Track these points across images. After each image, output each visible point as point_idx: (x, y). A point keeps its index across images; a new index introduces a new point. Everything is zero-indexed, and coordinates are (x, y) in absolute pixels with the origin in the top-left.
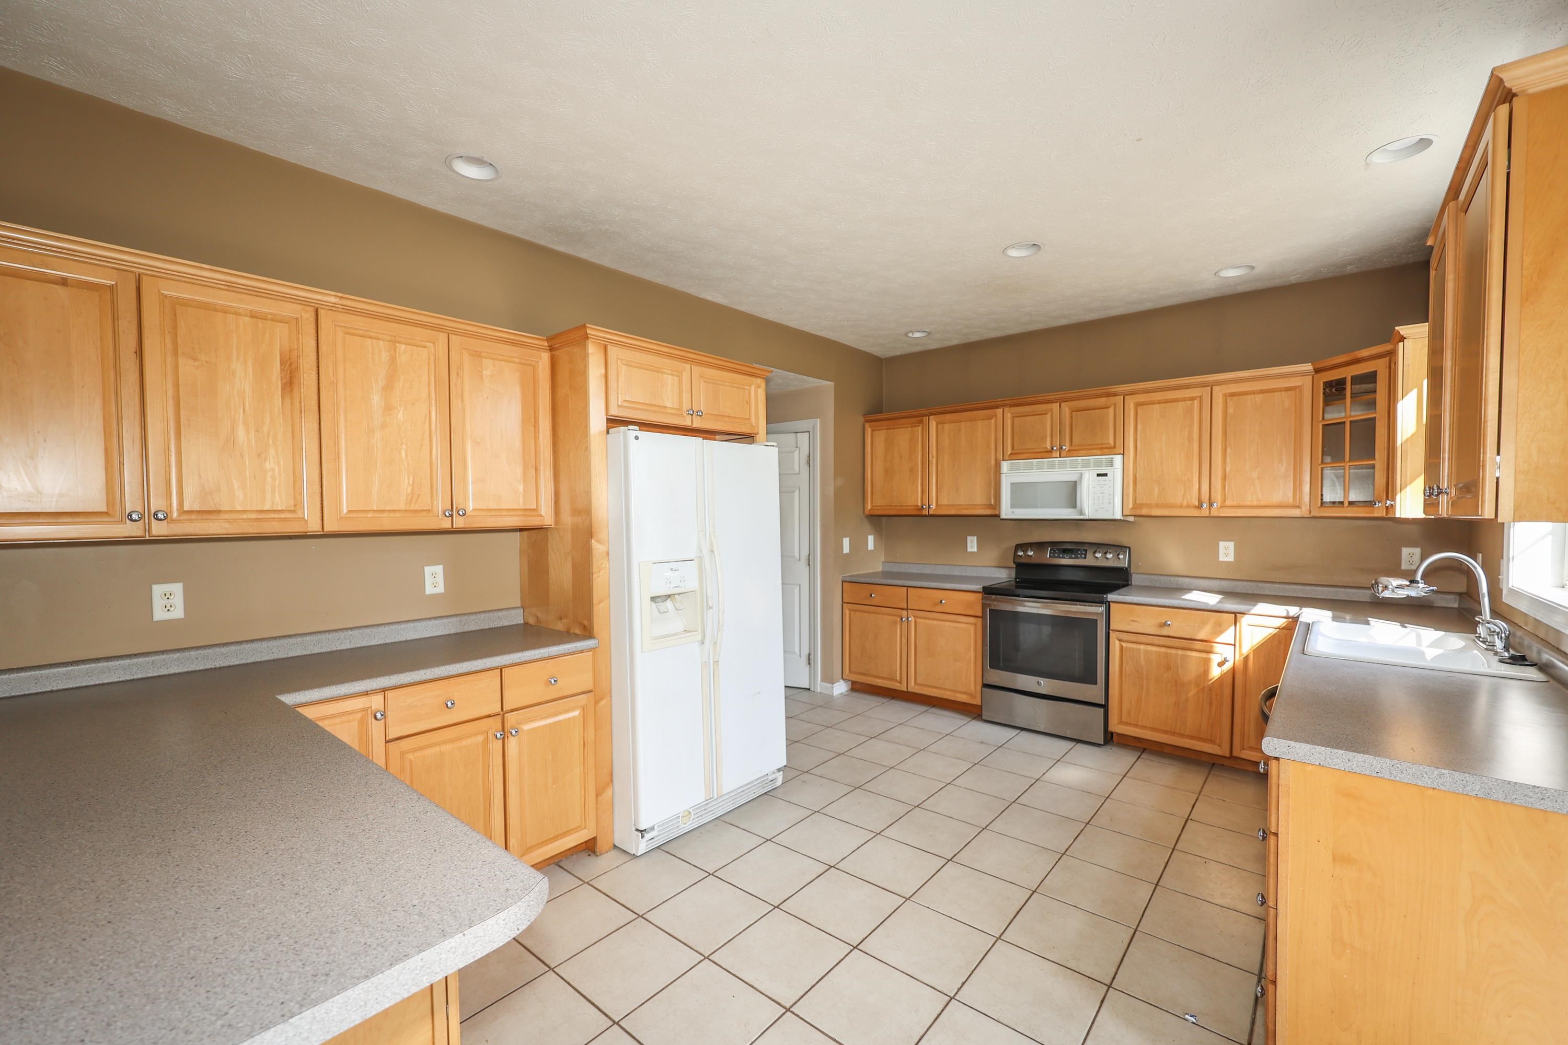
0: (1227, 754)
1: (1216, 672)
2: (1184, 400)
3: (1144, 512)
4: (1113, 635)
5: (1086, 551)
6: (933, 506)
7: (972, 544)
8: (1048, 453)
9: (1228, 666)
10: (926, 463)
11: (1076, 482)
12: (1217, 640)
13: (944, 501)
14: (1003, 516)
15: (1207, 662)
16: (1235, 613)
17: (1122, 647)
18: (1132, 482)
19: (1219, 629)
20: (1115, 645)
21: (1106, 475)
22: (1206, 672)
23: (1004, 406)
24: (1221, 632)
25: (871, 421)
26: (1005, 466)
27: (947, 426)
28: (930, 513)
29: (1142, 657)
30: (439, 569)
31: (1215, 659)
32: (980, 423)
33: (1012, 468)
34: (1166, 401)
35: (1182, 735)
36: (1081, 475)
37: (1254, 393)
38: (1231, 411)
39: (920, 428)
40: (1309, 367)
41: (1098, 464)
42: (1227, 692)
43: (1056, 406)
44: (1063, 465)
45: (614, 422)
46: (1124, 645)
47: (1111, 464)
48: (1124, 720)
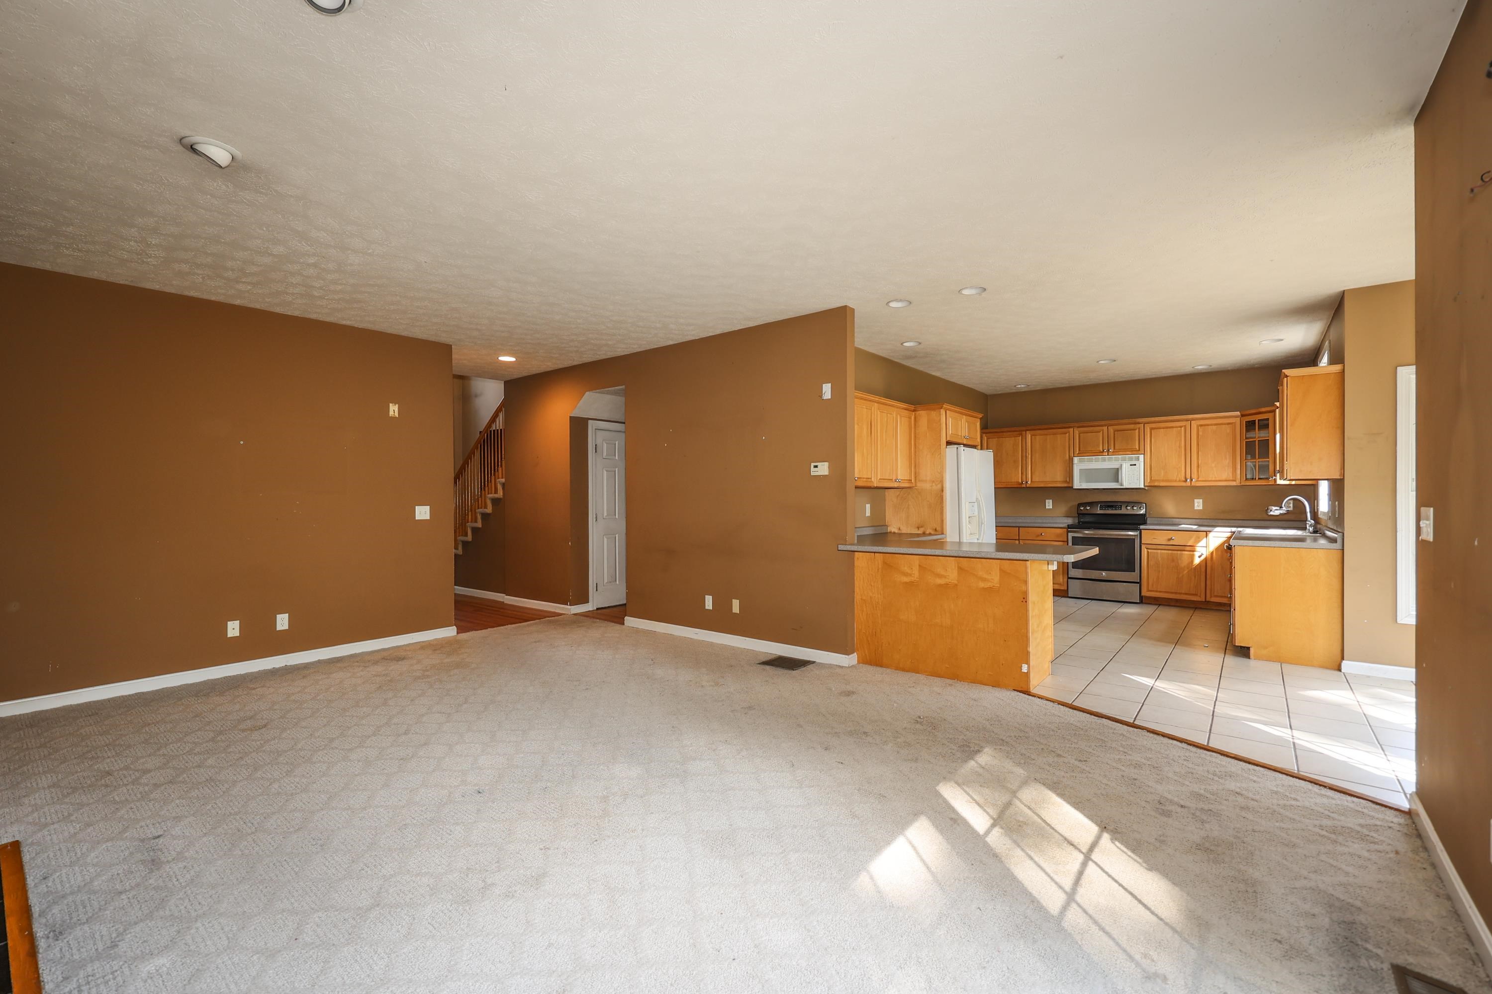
0: (1204, 600)
1: (1197, 561)
2: (1177, 427)
3: (1156, 484)
4: (1143, 546)
5: (1121, 506)
6: (1029, 482)
7: (1049, 504)
8: (1101, 453)
9: (1203, 557)
10: (1024, 457)
11: (1118, 469)
12: (1198, 545)
13: (1036, 479)
14: (1075, 487)
15: (1192, 557)
16: (1206, 532)
17: (1148, 552)
18: (1149, 469)
19: (1198, 540)
20: (1145, 552)
21: (1135, 465)
22: (1192, 561)
23: (1073, 427)
24: (1199, 541)
25: (986, 433)
26: (1076, 460)
27: (1038, 437)
28: (1027, 486)
29: (1159, 555)
30: (869, 505)
31: (1197, 554)
32: (1059, 436)
33: (1080, 461)
34: (1167, 428)
35: (1180, 593)
36: (1121, 465)
37: (1212, 425)
38: (1200, 433)
39: (1020, 438)
40: (1238, 413)
41: (1131, 459)
42: (1203, 569)
43: (1105, 428)
44: (1110, 460)
45: (949, 443)
46: (1149, 551)
47: (1138, 459)
48: (1150, 589)
